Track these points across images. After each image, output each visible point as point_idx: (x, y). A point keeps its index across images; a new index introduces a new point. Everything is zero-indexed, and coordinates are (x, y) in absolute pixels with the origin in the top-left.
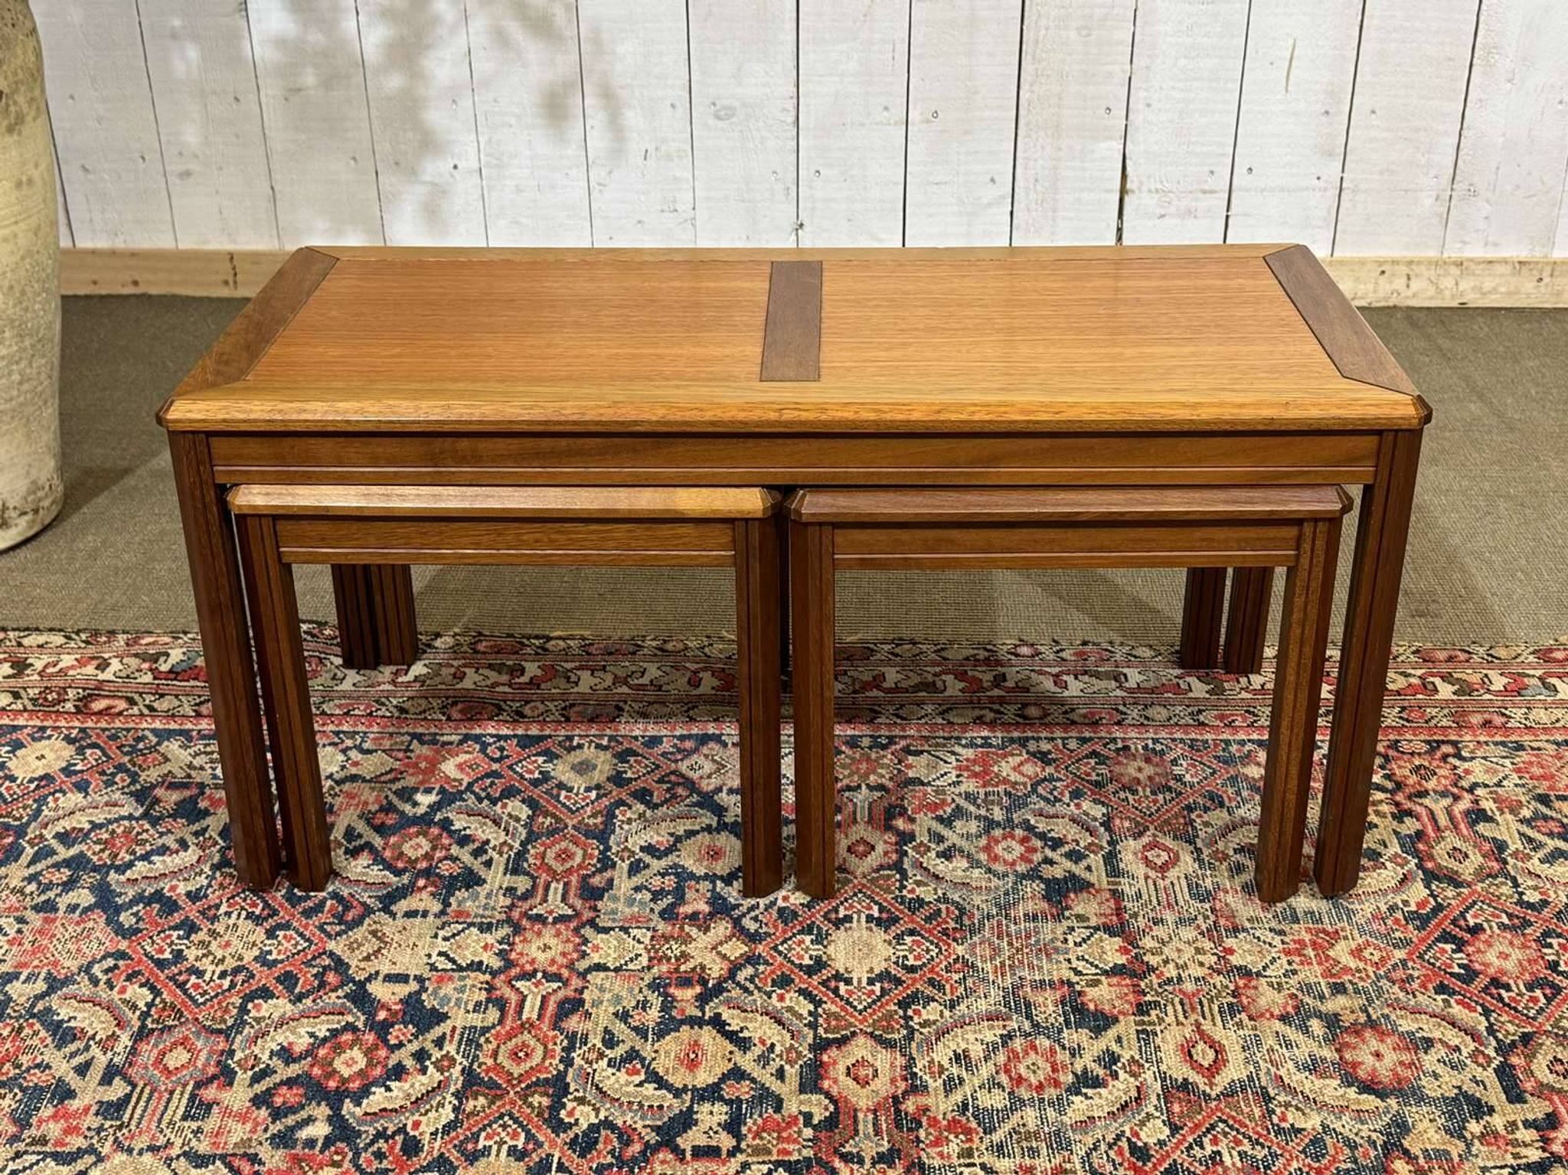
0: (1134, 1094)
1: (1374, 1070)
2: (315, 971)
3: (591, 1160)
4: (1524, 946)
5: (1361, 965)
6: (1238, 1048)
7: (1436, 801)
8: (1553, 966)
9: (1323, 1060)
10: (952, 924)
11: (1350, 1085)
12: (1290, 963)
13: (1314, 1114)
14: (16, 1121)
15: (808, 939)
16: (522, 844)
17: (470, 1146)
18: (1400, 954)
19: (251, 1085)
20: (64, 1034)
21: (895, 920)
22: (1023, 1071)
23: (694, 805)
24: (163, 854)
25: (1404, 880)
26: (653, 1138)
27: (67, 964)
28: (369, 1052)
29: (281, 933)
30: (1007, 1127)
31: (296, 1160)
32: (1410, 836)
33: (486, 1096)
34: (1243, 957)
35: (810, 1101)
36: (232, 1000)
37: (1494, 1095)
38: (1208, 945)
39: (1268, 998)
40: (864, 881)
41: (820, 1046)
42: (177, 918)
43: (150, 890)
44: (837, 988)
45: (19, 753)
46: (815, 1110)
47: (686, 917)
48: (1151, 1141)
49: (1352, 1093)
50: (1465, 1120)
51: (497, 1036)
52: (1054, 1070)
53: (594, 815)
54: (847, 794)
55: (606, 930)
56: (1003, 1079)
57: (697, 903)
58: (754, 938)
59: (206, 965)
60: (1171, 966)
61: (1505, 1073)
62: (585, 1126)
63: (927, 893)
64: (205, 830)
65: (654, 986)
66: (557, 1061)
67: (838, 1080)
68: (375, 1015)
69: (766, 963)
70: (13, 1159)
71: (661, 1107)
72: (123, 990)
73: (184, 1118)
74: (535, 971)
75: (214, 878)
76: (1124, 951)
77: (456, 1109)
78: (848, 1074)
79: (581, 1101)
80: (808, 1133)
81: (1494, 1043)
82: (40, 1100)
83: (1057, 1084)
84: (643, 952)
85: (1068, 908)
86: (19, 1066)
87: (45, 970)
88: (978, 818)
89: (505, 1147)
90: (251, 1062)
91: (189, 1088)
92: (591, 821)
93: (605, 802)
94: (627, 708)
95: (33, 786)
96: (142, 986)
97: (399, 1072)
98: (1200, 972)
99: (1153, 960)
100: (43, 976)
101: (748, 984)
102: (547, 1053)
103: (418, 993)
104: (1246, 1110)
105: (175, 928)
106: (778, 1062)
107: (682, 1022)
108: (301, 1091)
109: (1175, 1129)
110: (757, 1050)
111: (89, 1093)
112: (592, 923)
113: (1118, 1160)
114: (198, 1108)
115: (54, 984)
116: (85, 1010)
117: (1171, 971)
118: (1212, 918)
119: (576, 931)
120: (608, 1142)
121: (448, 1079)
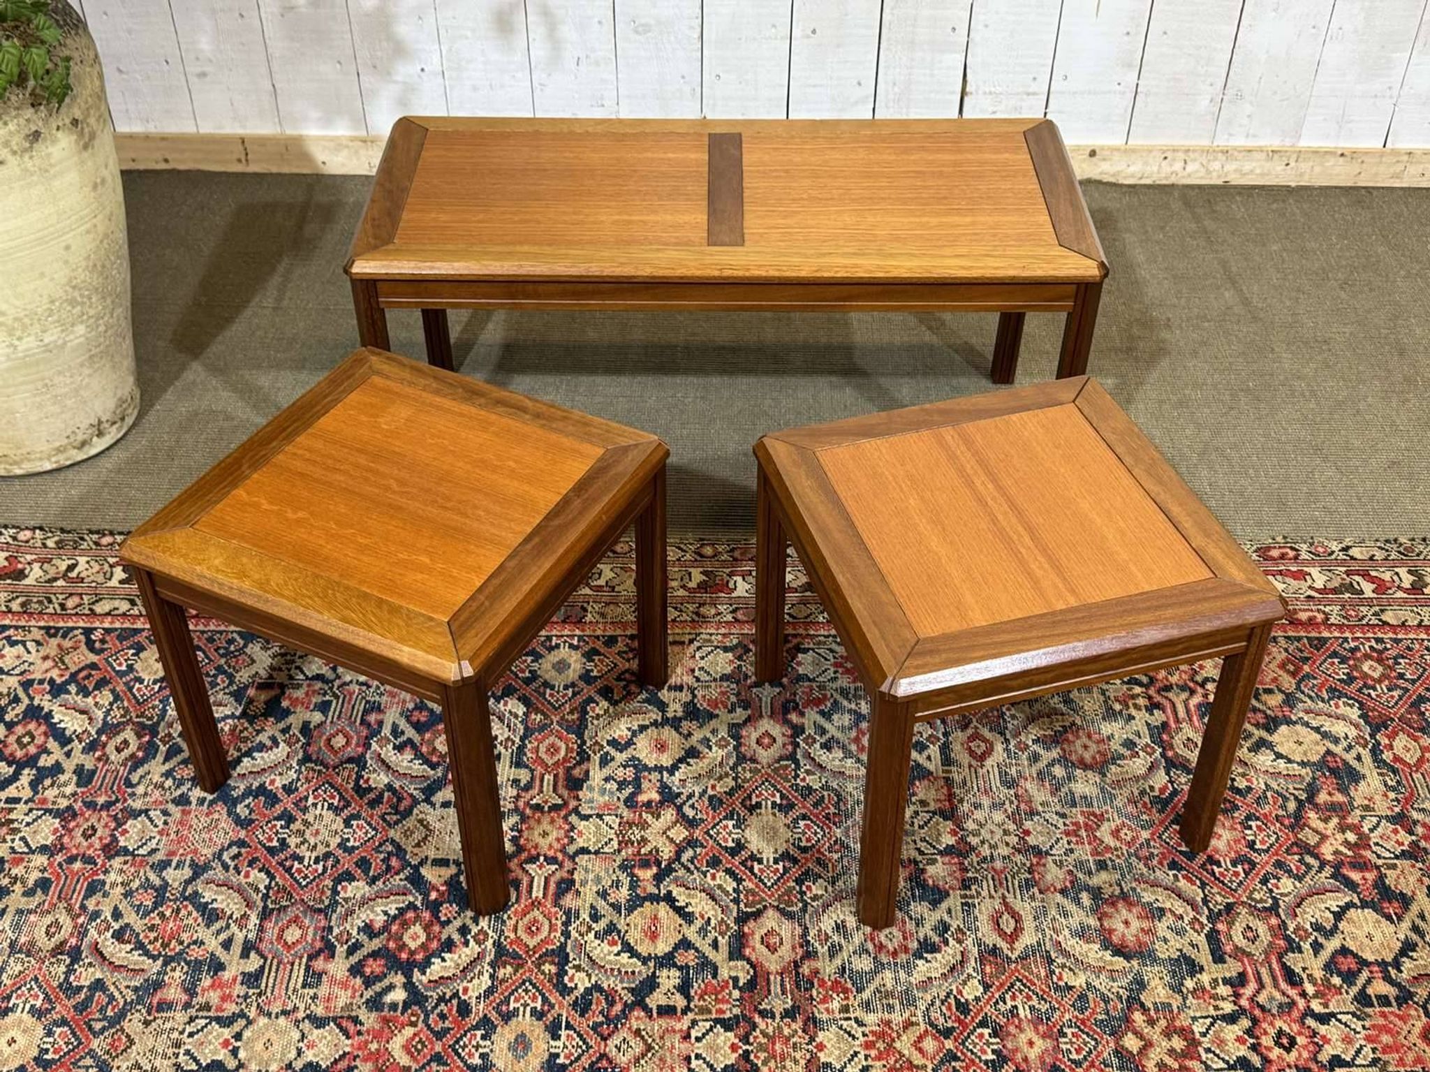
0: (959, 958)
1: (1124, 935)
2: (382, 856)
3: (588, 1019)
4: (1233, 828)
5: (1118, 844)
6: (1031, 918)
7: (1178, 695)
8: (1251, 845)
9: (1089, 927)
10: (832, 810)
11: (1106, 949)
12: (1069, 843)
13: (1081, 974)
14: (186, 990)
15: (730, 823)
16: (522, 739)
17: (504, 1008)
18: (1145, 835)
19: (347, 957)
20: (210, 914)
21: (791, 806)
22: (883, 939)
23: (644, 701)
24: (261, 751)
25: (1151, 768)
26: (629, 998)
27: (205, 851)
28: (427, 928)
29: (354, 823)
30: (872, 987)
31: (386, 1021)
32: (1157, 727)
33: (511, 964)
34: (1037, 839)
35: (736, 967)
36: (326, 882)
37: (1204, 957)
38: (1012, 827)
39: (1054, 874)
40: (769, 771)
41: (742, 919)
42: (278, 809)
43: (256, 784)
44: (752, 867)
45: (141, 655)
46: (741, 975)
47: (643, 805)
48: (971, 998)
49: (1107, 955)
50: (1183, 978)
51: (516, 912)
52: (905, 938)
53: (571, 712)
54: (754, 690)
55: (586, 818)
56: (870, 946)
57: (650, 794)
58: (691, 823)
59: (303, 851)
60: (986, 846)
61: (1213, 937)
62: (582, 990)
63: (814, 781)
64: (289, 727)
65: (623, 867)
66: (558, 934)
67: (756, 949)
68: (428, 895)
69: (702, 846)
70: (189, 1023)
71: (633, 973)
72: (247, 876)
73: (304, 986)
74: (539, 855)
75: (301, 772)
76: (954, 833)
77: (492, 977)
78: (762, 943)
79: (578, 968)
80: (736, 994)
81: (1206, 912)
82: (201, 972)
83: (906, 950)
84: (613, 836)
85: (914, 794)
86: (181, 943)
87: (189, 858)
88: (850, 711)
89: (528, 1009)
90: (345, 937)
91: (304, 960)
92: (570, 717)
93: (579, 699)
94: (590, 609)
95: (157, 687)
96: (260, 871)
97: (449, 945)
98: (1004, 851)
99: (974, 841)
100: (188, 863)
101: (690, 865)
102: (552, 928)
103: (457, 875)
104: (1035, 971)
105: (277, 819)
106: (714, 934)
107: (645, 899)
108: (383, 962)
109: (987, 987)
110: (699, 923)
111: (235, 967)
112: (576, 811)
113: (948, 1014)
114: (314, 978)
115: (199, 870)
116: (222, 893)
117: (985, 851)
118: (1016, 802)
119: (565, 818)
120: (598, 1003)
121: (484, 950)
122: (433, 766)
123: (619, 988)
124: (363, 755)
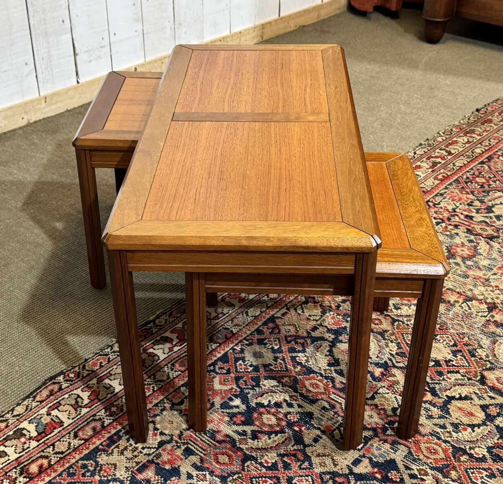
16: (296, 392)
23: (312, 342)
32: (467, 231)
33: (450, 470)
38: (490, 288)
40: (396, 330)
41: (482, 382)
44: (452, 364)
47: (382, 376)
51: (416, 452)
53: (294, 367)
55: (373, 397)
60: (495, 299)
62: (487, 453)
66: (443, 444)
71: (489, 431)
76: (480, 303)
77: (453, 481)
79: (471, 448)
85: (449, 301)
89: (485, 477)
92: (298, 369)
93: (288, 360)
102: (437, 444)
103: (371, 460)
106: (484, 395)
107: (445, 405)
110: (474, 396)
120: (499, 452)
121: (432, 475)
122: (282, 431)
123: (496, 441)
124: (245, 454)
